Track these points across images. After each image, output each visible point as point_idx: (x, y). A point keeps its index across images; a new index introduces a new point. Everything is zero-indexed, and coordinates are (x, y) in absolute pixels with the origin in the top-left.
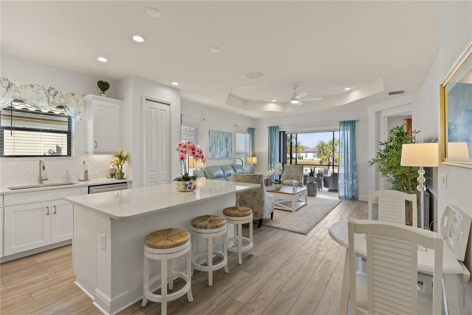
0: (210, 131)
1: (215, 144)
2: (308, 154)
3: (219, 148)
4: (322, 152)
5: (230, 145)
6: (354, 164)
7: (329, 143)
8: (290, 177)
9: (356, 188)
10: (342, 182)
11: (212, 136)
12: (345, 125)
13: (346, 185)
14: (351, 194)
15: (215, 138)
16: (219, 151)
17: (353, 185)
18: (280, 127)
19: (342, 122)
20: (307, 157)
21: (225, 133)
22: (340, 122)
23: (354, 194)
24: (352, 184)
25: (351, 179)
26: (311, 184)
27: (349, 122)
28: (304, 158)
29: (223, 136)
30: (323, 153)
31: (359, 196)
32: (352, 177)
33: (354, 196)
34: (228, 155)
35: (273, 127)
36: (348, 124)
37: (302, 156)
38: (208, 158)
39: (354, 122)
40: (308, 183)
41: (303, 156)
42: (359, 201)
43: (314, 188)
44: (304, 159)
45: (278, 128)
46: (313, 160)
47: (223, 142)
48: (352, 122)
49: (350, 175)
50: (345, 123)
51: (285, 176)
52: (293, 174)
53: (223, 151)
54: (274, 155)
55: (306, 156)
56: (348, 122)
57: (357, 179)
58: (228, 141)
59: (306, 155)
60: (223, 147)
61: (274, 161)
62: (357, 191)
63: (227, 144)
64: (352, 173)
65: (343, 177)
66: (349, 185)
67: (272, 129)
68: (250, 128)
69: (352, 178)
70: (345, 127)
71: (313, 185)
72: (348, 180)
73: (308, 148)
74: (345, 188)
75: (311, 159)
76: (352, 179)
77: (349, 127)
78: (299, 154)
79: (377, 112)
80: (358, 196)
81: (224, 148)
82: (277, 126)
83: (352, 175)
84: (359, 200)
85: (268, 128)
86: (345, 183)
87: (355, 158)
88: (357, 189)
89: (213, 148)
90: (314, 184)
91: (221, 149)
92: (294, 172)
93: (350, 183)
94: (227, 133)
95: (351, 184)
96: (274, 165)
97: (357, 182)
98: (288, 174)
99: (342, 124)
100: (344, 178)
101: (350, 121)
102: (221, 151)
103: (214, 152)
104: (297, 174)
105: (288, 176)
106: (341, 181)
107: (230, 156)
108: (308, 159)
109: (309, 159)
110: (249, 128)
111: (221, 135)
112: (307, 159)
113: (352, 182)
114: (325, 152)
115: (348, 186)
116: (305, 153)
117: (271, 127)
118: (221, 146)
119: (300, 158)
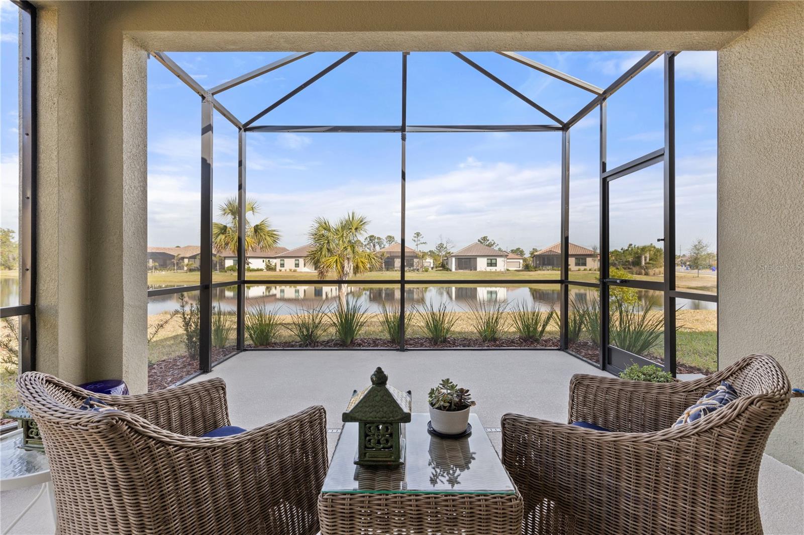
2: (286, 260)
7: (342, 223)
20: (284, 267)
28: (278, 268)
30: (329, 250)
37: (274, 264)
41: (276, 264)
44: (278, 270)
46: (295, 271)
55: (282, 265)
59: (282, 262)
73: (284, 249)
75: (291, 270)
78: (269, 261)
108: (286, 270)
109: (288, 270)
112: (283, 269)
116: (279, 260)
119: (270, 268)
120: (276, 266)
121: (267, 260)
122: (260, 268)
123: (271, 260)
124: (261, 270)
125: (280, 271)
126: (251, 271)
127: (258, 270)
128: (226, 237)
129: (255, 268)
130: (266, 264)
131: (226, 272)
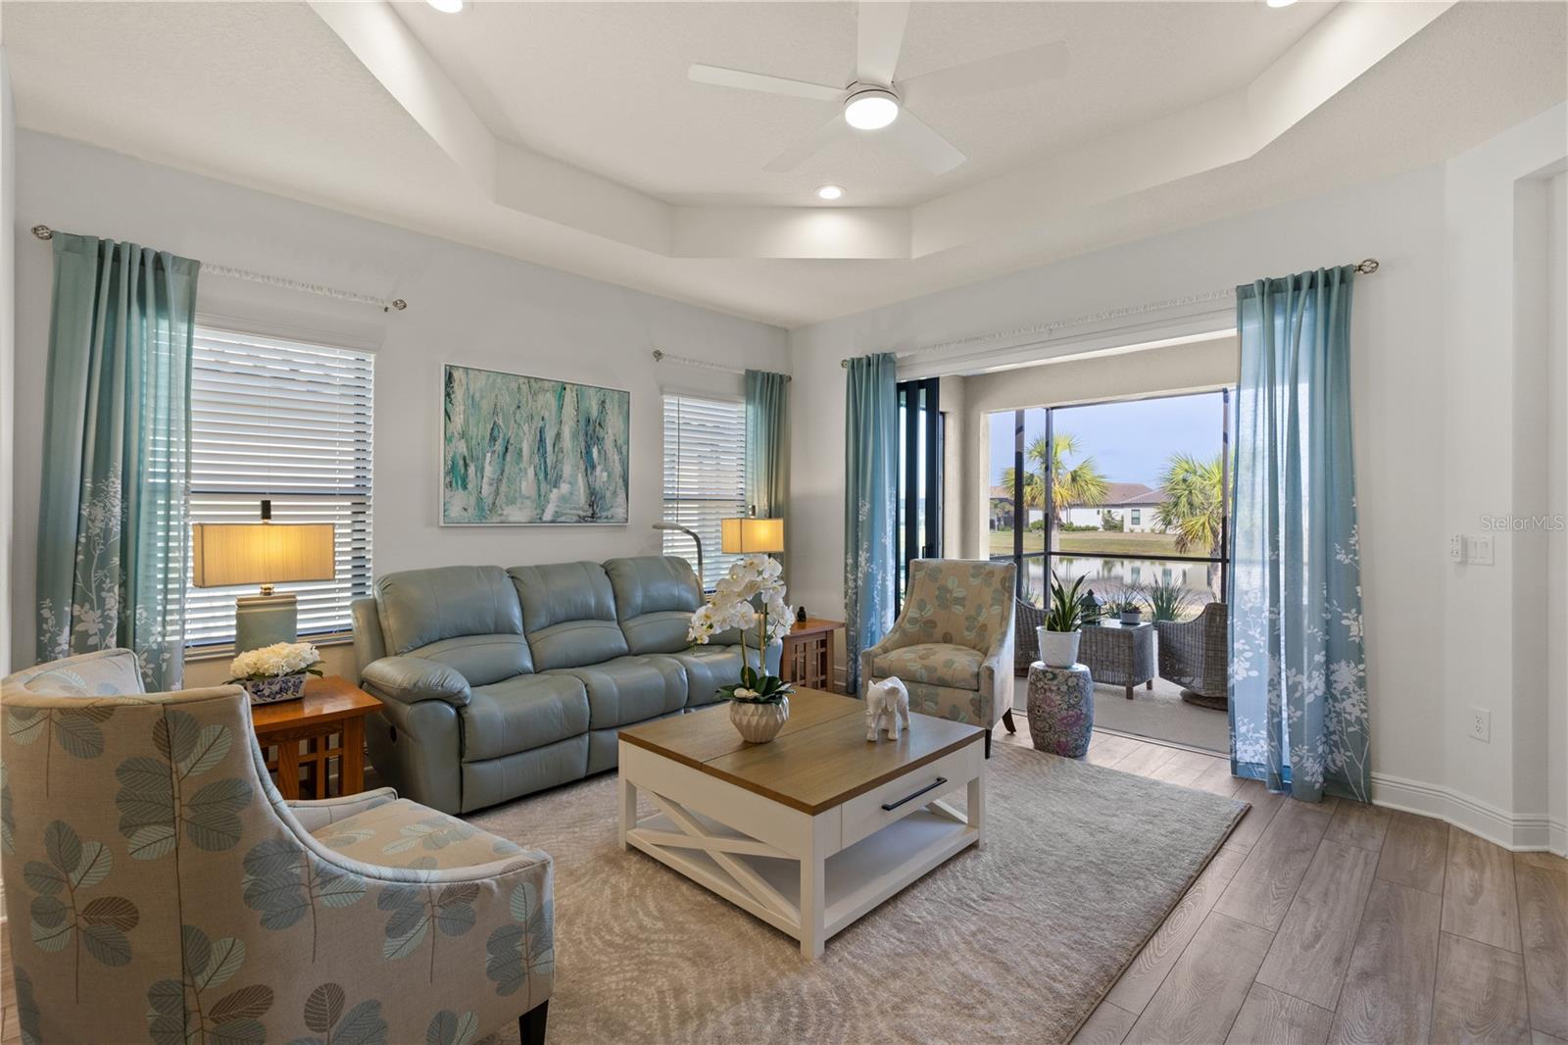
0: (456, 375)
1: (499, 447)
2: (1141, 510)
3: (531, 472)
4: (1184, 500)
5: (614, 457)
6: (1341, 557)
8: (939, 632)
9: (1359, 720)
10: (1254, 673)
11: (473, 403)
12: (1279, 308)
13: (1279, 696)
14: (1322, 757)
15: (496, 413)
16: (527, 484)
17: (1335, 699)
18: (899, 356)
19: (1257, 290)
20: (1139, 524)
21: (581, 391)
22: (1244, 293)
23: (1340, 758)
24: (1329, 695)
25: (1320, 658)
26: (1055, 677)
27: (1305, 284)
28: (1128, 525)
29: (561, 407)
30: (1191, 504)
31: (1381, 776)
32: (1328, 647)
33: (1340, 773)
34: (602, 509)
35: (865, 362)
36: (1295, 300)
37: (1118, 518)
38: (442, 524)
39: (1342, 281)
40: (1036, 671)
41: (1123, 517)
42: (1379, 809)
43: (1071, 707)
44: (1126, 530)
45: (890, 365)
46: (1161, 531)
47: (558, 435)
48: (1328, 283)
49: (1311, 629)
50: (1278, 296)
51: (913, 621)
52: (958, 609)
53: (565, 488)
54: (868, 506)
55: (1136, 520)
56: (1297, 282)
57: (1361, 661)
58: (601, 433)
59: (1136, 514)
60: (558, 462)
61: (871, 541)
62: (1362, 739)
63: (595, 451)
64: (1328, 622)
65: (1262, 640)
66: (1309, 699)
67: (865, 372)
68: (751, 375)
69: (1327, 655)
70: (1279, 322)
71: (1064, 688)
72: (1294, 662)
73: (1143, 489)
74: (1275, 713)
75: (1153, 531)
76: (1328, 662)
77: (1306, 320)
78: (1109, 512)
79: (1522, 179)
80: (1368, 777)
81: (570, 467)
82: (885, 355)
83: (1327, 632)
84: (1376, 802)
85: (845, 371)
86: (1274, 685)
87: (1351, 517)
88: (1363, 729)
89: (481, 470)
90: (1072, 682)
91: (549, 476)
92: (964, 599)
93: (1313, 684)
94: (592, 392)
95: (1320, 693)
96: (870, 560)
97: (1361, 683)
98: (929, 612)
99: (1258, 299)
100: (1265, 651)
101: (1313, 277)
102: (543, 485)
103: (486, 490)
104: (979, 614)
105: (931, 623)
106: (1248, 670)
107: (620, 512)
108: (1143, 531)
109: (1148, 531)
110: (747, 371)
111: (550, 398)
112: (1137, 529)
113: (1329, 683)
114: (1198, 499)
115: (1295, 702)
116: (1130, 509)
117: (860, 359)
118: (544, 456)
119: (1112, 526)
120: (1122, 521)
121: (1106, 510)
122: (1091, 525)
123: (1113, 510)
124: (1095, 529)
125: (1132, 531)
126: (1074, 530)
127: (1087, 529)
128: (1032, 489)
129: (1083, 525)
130: (1103, 517)
131: (1031, 531)
